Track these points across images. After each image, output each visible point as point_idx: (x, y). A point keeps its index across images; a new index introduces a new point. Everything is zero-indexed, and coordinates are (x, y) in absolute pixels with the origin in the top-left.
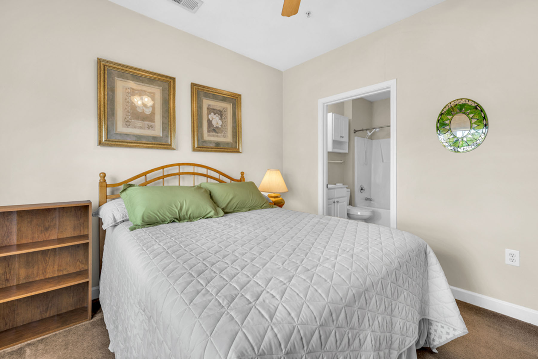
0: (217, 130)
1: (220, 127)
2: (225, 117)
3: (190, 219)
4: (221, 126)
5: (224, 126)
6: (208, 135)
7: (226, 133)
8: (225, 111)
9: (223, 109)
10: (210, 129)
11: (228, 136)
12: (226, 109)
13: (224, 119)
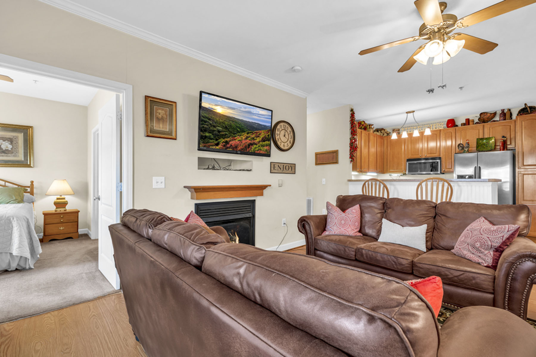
0: (6, 152)
1: (10, 149)
2: (15, 142)
5: (15, 149)
7: (16, 153)
8: (15, 138)
11: (19, 156)
13: (15, 144)
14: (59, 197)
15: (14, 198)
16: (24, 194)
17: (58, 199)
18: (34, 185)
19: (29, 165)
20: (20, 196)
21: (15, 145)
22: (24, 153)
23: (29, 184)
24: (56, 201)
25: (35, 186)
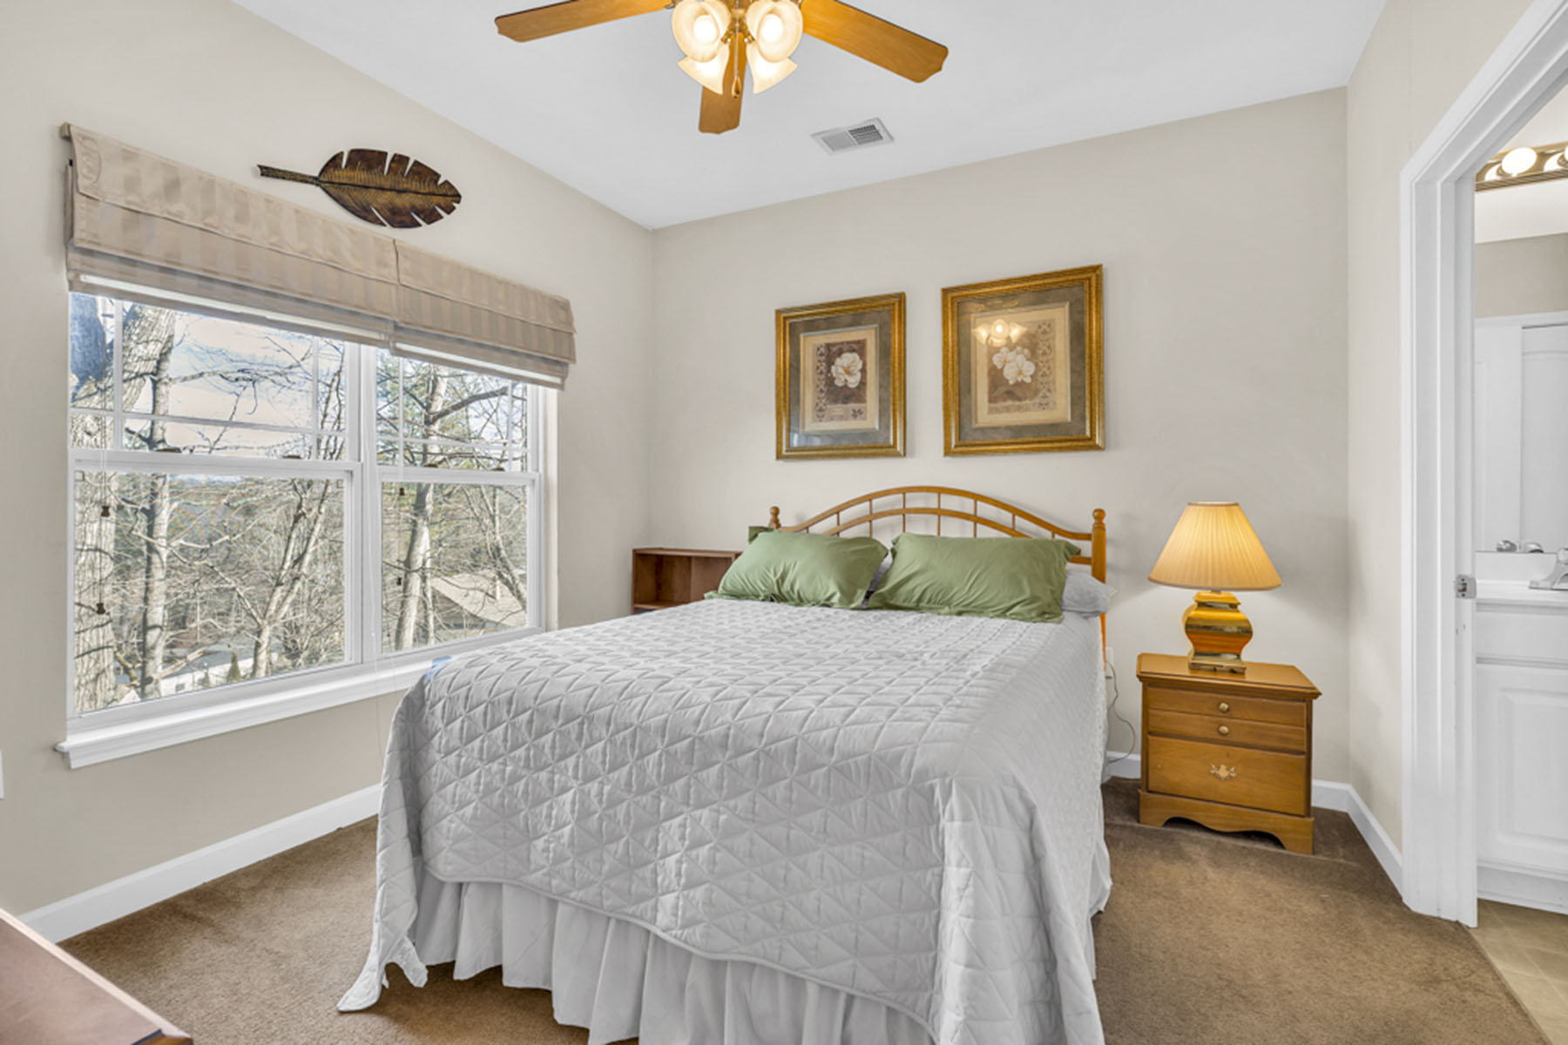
0: (1019, 393)
1: (1028, 380)
2: (1045, 348)
3: (800, 602)
4: (1032, 376)
5: (1044, 375)
6: (991, 411)
7: (1048, 394)
8: (1045, 332)
9: (1040, 327)
10: (995, 394)
11: (1055, 403)
12: (1049, 326)
13: (1044, 354)
14: (1206, 595)
15: (1027, 594)
16: (1070, 566)
17: (1202, 605)
18: (1107, 527)
19: (1090, 439)
20: (1049, 581)
21: (1045, 359)
22: (1073, 387)
23: (1087, 525)
24: (1193, 613)
25: (1109, 533)
